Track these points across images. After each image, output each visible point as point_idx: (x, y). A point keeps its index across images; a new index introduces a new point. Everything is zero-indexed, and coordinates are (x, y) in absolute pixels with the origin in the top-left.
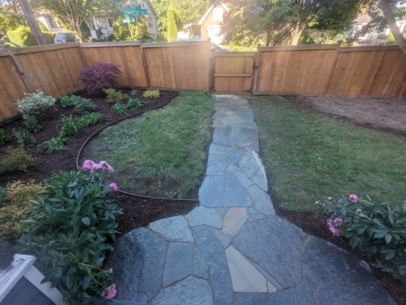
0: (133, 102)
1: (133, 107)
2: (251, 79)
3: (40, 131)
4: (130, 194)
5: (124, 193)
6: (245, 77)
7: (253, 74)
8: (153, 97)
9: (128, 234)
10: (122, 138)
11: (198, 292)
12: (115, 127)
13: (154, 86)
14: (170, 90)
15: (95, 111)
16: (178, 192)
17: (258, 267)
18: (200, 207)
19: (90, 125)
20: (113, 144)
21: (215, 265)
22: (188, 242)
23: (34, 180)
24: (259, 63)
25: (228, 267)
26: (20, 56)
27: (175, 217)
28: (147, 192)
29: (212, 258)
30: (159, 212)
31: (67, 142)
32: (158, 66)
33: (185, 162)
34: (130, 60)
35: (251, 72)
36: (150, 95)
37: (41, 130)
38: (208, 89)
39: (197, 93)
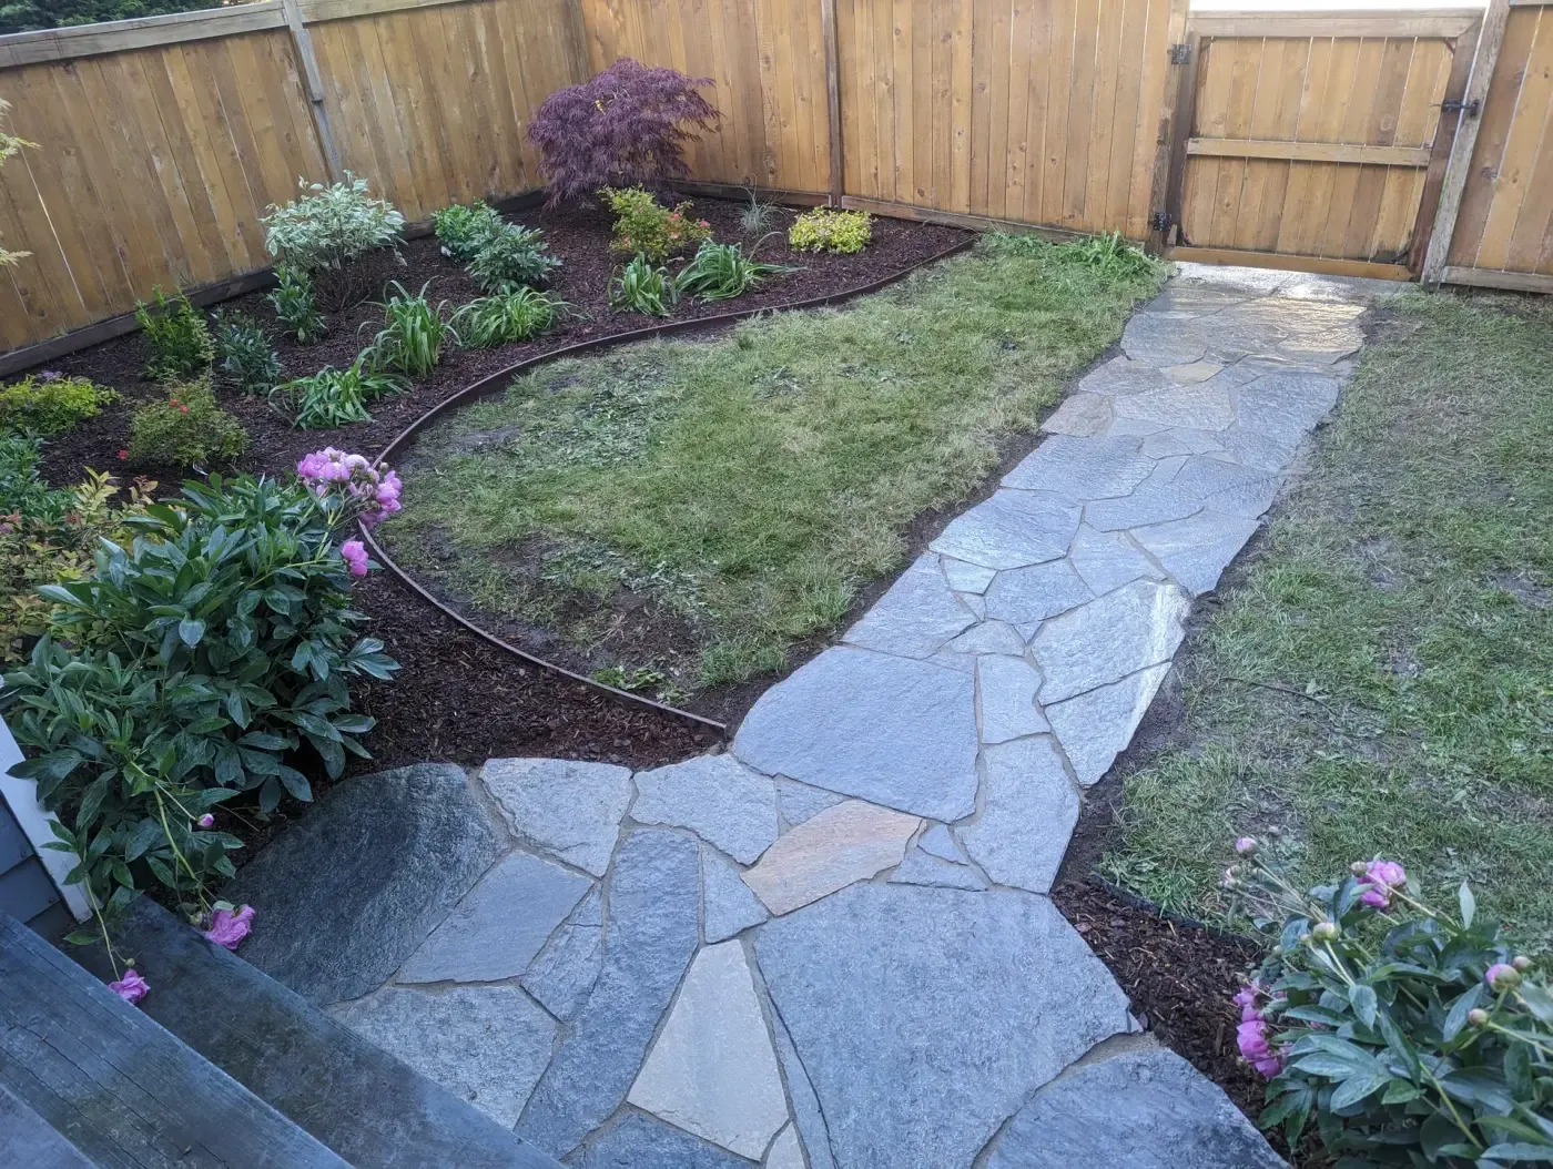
0: (714, 259)
1: (707, 288)
2: (1419, 182)
3: (316, 340)
4: (485, 634)
5: (465, 626)
6: (1383, 167)
7: (1441, 151)
8: (828, 244)
9: (397, 771)
10: (589, 416)
11: (499, 1046)
12: (593, 365)
13: (864, 192)
14: (935, 219)
15: (540, 286)
16: (669, 675)
17: (791, 1060)
18: (724, 758)
19: (498, 341)
20: (540, 434)
21: (624, 984)
22: (581, 870)
23: (154, 484)
24: (1493, 82)
25: (665, 1012)
26: (323, 29)
27: (597, 768)
28: (548, 644)
29: (632, 955)
30: (549, 730)
31: (377, 395)
32: (892, 90)
33: (780, 561)
34: (770, 55)
35: (1430, 135)
36: (812, 237)
37: (324, 336)
38: (1140, 225)
39: (1072, 247)
